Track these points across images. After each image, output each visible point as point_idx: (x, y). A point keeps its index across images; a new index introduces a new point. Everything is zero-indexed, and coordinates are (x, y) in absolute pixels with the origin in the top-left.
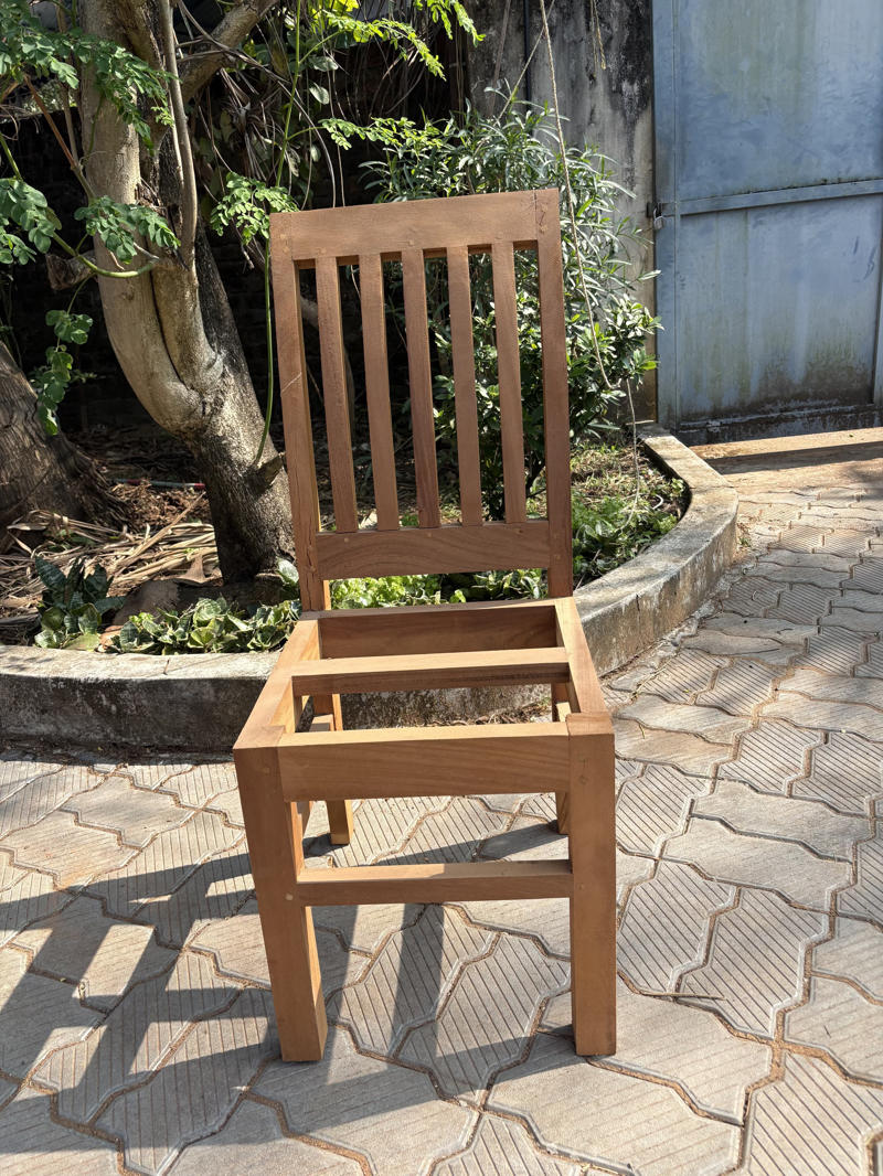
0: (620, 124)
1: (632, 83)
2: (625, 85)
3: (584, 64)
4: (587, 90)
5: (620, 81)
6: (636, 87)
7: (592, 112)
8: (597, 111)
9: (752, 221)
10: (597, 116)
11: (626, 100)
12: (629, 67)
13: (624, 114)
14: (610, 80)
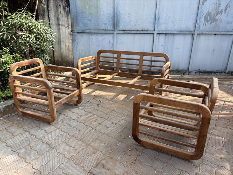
0: (66, 15)
1: (67, 8)
2: (66, 8)
3: (58, 3)
4: (59, 8)
5: (65, 7)
6: (68, 8)
7: (60, 12)
8: (61, 12)
9: (90, 35)
10: (61, 13)
11: (66, 10)
12: (67, 5)
13: (66, 13)
14: (63, 7)
